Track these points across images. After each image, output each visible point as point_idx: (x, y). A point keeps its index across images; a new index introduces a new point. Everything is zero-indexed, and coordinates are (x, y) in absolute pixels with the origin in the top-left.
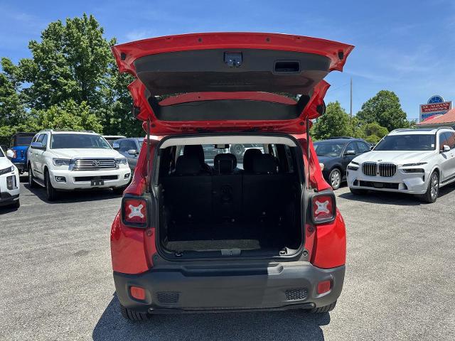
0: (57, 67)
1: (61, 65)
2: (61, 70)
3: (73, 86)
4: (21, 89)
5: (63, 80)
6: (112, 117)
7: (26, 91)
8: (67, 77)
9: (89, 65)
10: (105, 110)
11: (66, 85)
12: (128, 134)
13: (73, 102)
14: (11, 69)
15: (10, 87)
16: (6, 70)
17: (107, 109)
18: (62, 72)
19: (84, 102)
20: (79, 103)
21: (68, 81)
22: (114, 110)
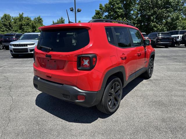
0: (116, 5)
1: (118, 4)
2: (118, 6)
3: (121, 12)
4: (104, 16)
5: (118, 10)
6: (136, 24)
7: (106, 16)
8: (119, 8)
9: (128, 2)
10: (133, 21)
11: (119, 12)
12: (142, 31)
13: (121, 19)
14: (102, 8)
15: (101, 15)
16: (100, 9)
17: (134, 21)
18: (118, 7)
19: (125, 18)
20: (123, 19)
21: (119, 10)
22: (137, 21)
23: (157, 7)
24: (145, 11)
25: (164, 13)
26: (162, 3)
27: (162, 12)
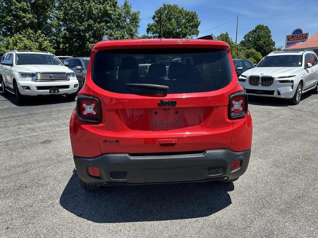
0: (17, 3)
2: (20, 5)
3: (30, 18)
5: (22, 14)
6: (61, 43)
8: (25, 11)
10: (55, 38)
11: (25, 17)
13: (31, 31)
17: (57, 37)
18: (21, 7)
19: (40, 31)
20: (36, 32)
21: (26, 14)
22: (62, 38)
23: (92, 19)
24: (73, 22)
25: (104, 29)
26: (98, 14)
27: (100, 27)
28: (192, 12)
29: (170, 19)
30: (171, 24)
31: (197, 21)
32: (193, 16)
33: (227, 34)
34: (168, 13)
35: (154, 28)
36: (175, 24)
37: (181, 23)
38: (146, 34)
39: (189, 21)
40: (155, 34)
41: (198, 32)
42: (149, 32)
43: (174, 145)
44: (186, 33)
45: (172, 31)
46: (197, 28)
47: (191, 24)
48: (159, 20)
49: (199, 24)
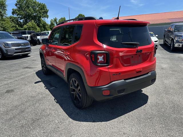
28: (42, 4)
29: (28, 7)
30: (30, 10)
31: (46, 10)
32: (44, 6)
33: (64, 18)
34: (26, 3)
35: (18, 12)
36: (32, 10)
37: (36, 10)
38: (12, 15)
39: (41, 9)
40: (18, 16)
41: (48, 16)
42: (14, 14)
43: (141, 71)
44: (41, 16)
45: (31, 14)
46: (47, 14)
47: (43, 11)
48: (20, 7)
49: (48, 11)
